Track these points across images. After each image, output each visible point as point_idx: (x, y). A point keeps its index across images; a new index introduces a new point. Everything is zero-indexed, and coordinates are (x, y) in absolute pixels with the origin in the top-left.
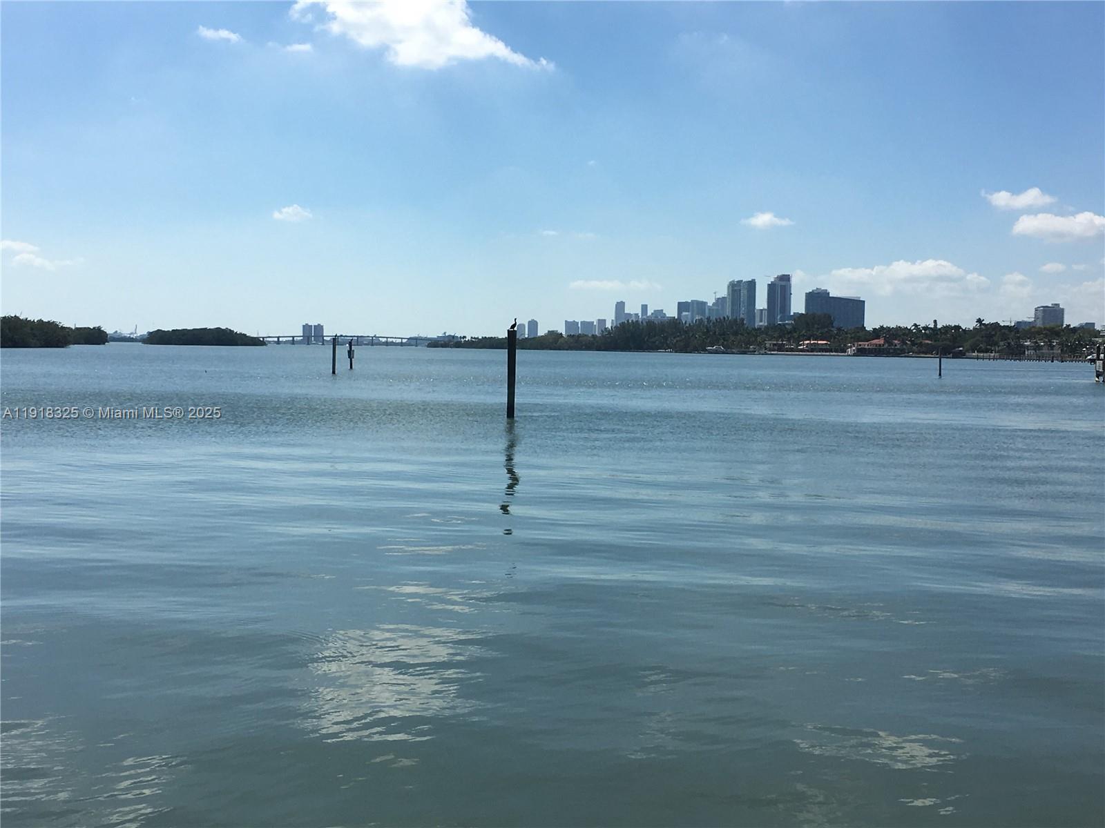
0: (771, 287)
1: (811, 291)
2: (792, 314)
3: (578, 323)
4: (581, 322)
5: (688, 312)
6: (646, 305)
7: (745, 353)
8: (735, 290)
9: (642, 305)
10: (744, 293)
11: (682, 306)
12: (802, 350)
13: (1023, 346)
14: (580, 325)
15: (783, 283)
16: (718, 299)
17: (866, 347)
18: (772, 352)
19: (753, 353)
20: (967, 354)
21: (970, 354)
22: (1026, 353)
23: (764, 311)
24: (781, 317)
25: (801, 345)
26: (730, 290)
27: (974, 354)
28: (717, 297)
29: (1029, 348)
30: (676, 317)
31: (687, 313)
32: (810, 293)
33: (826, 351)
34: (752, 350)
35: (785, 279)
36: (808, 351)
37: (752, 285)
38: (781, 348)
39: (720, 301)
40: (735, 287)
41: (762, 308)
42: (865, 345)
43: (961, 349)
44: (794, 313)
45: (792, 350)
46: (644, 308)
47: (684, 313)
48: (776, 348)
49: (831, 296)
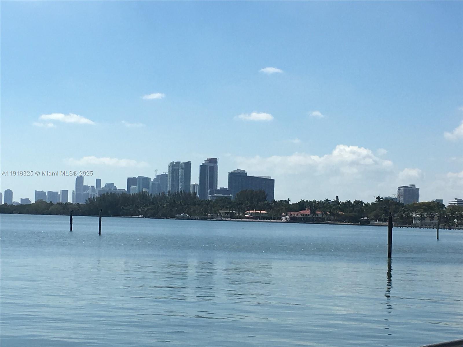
0: (203, 168)
1: (233, 171)
2: (218, 188)
3: (45, 193)
4: (48, 192)
5: (136, 185)
6: (100, 180)
7: (205, 219)
8: (175, 169)
9: (97, 180)
10: (181, 171)
11: (131, 181)
12: (248, 218)
13: (411, 217)
14: (47, 195)
15: (212, 165)
16: (158, 175)
17: (296, 216)
18: (226, 219)
19: (211, 219)
20: (372, 222)
21: (374, 222)
22: (414, 222)
23: (196, 186)
24: (210, 191)
25: (247, 214)
26: (171, 169)
27: (376, 222)
28: (157, 174)
29: (416, 218)
30: (126, 190)
31: (135, 187)
32: (232, 172)
33: (267, 218)
34: (210, 217)
35: (213, 161)
36: (252, 218)
37: (188, 165)
38: (232, 216)
39: (161, 178)
40: (174, 167)
41: (194, 184)
42: (295, 214)
43: (366, 218)
44: (221, 188)
45: (241, 218)
46: (98, 181)
47: (133, 187)
48: (229, 216)
49: (248, 175)
